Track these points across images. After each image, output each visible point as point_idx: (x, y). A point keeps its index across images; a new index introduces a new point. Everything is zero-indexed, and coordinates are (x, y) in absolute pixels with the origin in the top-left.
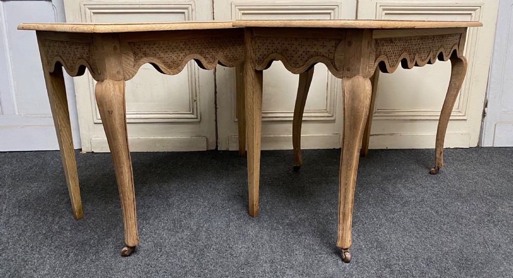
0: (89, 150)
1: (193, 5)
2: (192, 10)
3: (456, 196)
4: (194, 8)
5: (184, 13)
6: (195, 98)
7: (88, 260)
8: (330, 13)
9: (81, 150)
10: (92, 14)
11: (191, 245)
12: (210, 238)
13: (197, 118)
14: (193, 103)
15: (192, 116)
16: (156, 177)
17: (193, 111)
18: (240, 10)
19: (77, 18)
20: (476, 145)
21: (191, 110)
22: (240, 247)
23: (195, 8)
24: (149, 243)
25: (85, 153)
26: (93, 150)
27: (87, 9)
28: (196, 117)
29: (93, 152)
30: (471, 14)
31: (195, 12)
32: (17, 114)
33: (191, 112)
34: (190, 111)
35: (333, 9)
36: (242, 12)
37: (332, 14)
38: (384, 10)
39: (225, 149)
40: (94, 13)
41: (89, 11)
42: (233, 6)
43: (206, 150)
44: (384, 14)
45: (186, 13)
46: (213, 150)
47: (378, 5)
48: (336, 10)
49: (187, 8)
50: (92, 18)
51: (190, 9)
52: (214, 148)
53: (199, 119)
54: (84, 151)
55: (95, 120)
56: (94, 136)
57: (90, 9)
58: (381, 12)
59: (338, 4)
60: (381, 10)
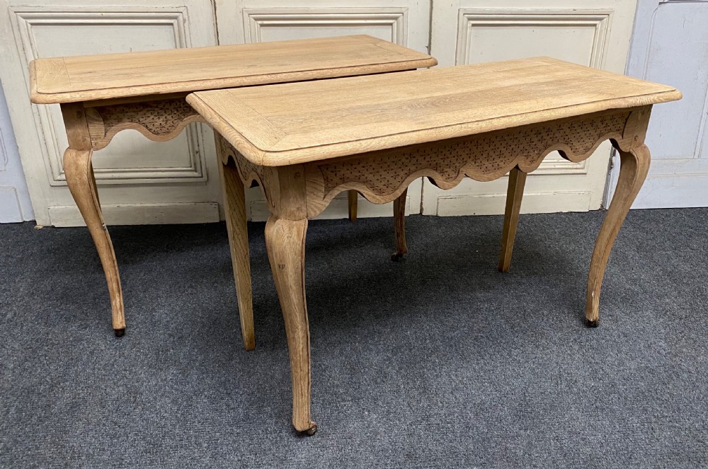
0: (48, 224)
1: (185, 13)
2: (184, 21)
3: (546, 298)
4: (186, 17)
5: (172, 24)
6: (196, 149)
7: (34, 420)
8: (391, 24)
9: (34, 222)
10: (29, 25)
11: (176, 390)
12: (203, 378)
13: (202, 177)
14: (194, 156)
15: (195, 174)
16: (141, 271)
17: (195, 167)
18: (256, 19)
19: (6, 31)
20: (598, 207)
21: (193, 165)
23: (189, 17)
24: (121, 388)
25: (41, 227)
26: (52, 224)
27: (19, 17)
28: (200, 175)
29: (53, 227)
30: (595, 25)
31: (189, 24)
33: (193, 168)
34: (191, 167)
35: (396, 18)
36: (260, 22)
37: (395, 25)
38: (470, 19)
40: (32, 24)
41: (24, 21)
42: (246, 15)
43: (218, 221)
44: (469, 25)
45: (176, 25)
47: (461, 14)
48: (400, 19)
49: (176, 18)
50: (30, 32)
51: (181, 19)
53: (205, 178)
54: (40, 224)
55: (51, 182)
56: (52, 204)
57: (25, 18)
58: (465, 23)
59: (403, 10)
60: (466, 19)
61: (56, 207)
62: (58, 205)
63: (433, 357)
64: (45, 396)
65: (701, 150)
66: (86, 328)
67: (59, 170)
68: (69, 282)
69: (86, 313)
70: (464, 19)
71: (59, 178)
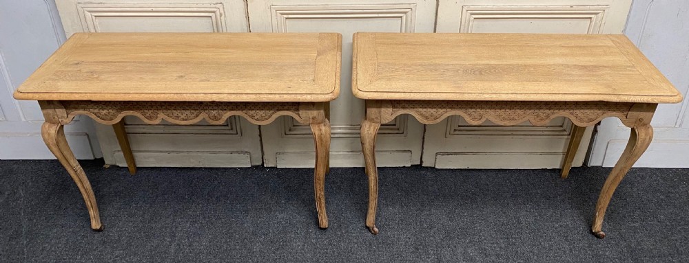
0: (114, 163)
1: (221, 8)
2: (221, 15)
4: (222, 12)
5: (210, 17)
8: (401, 17)
9: (101, 161)
10: (94, 18)
13: (237, 133)
15: (231, 131)
17: (232, 126)
18: (282, 14)
20: (581, 165)
21: (229, 125)
23: (225, 11)
25: (108, 166)
26: (117, 165)
27: (86, 12)
30: (591, 18)
31: (225, 16)
32: (23, 120)
33: (229, 127)
35: (405, 13)
36: (286, 15)
37: (404, 18)
38: (472, 14)
39: (273, 166)
40: (96, 16)
41: (89, 14)
42: (273, 11)
43: (250, 166)
44: (472, 18)
45: (213, 18)
46: (259, 166)
47: (464, 11)
48: (409, 14)
49: (214, 12)
50: (95, 22)
51: (218, 13)
52: (260, 163)
53: (239, 135)
54: (108, 163)
57: (89, 12)
58: (468, 18)
59: (412, 6)
60: (468, 14)
65: (682, 122)
70: (466, 15)
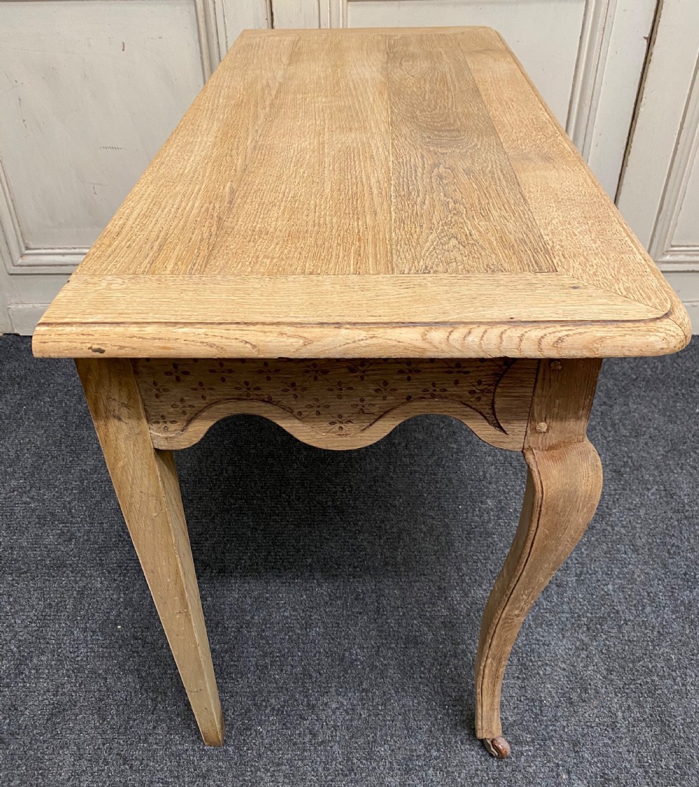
0: (9, 331)
22: (334, 706)
25: (1, 334)
26: (16, 332)
29: (17, 335)
55: (8, 267)
56: (13, 301)
61: (20, 306)
62: (22, 303)
63: (665, 649)
64: (8, 686)
66: (70, 540)
67: (20, 251)
68: (42, 442)
69: (70, 509)
71: (20, 261)
